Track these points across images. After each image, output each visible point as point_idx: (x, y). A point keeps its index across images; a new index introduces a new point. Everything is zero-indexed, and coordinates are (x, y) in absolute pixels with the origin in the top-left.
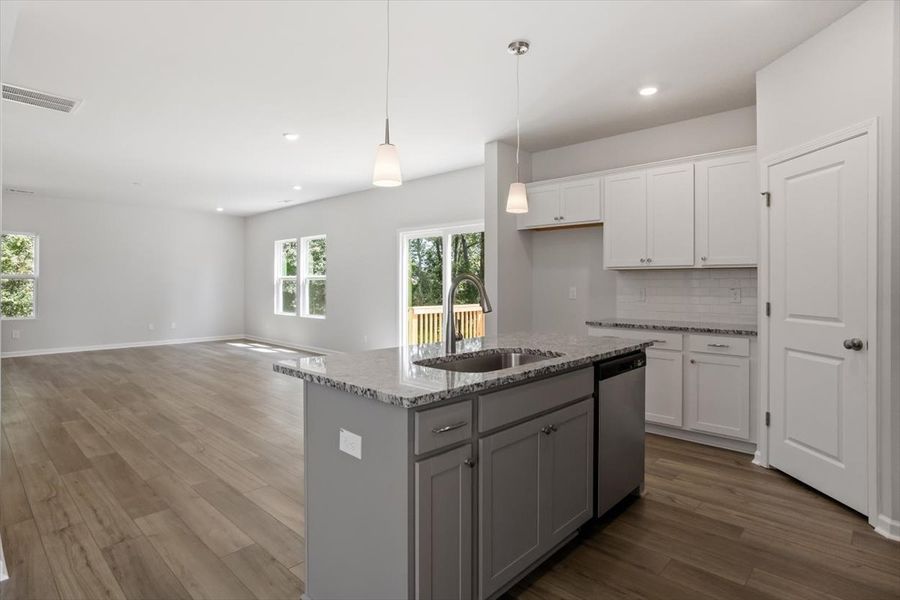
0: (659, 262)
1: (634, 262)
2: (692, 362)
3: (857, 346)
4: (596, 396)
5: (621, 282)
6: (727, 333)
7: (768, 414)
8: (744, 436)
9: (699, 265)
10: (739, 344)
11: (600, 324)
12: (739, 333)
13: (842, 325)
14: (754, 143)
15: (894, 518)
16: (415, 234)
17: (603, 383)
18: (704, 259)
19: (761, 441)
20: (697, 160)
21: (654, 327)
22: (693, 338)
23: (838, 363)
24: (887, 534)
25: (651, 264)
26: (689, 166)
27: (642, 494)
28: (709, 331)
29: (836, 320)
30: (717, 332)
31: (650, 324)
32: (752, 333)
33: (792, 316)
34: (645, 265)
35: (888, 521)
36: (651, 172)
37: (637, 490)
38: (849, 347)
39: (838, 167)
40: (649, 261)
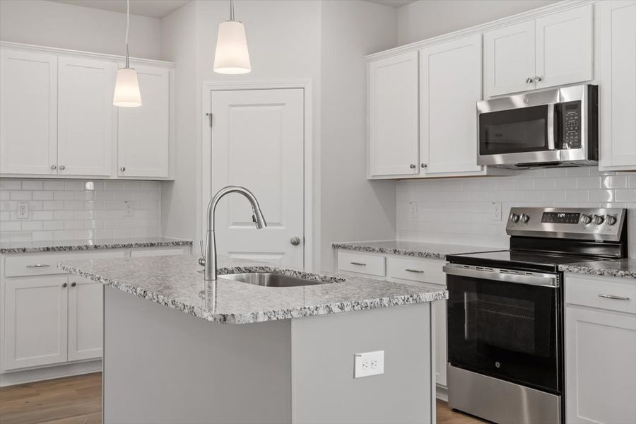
13: (284, 227)
18: (123, 170)
23: (279, 257)
25: (63, 172)
29: (278, 224)
33: (235, 224)
34: (57, 173)
38: (293, 244)
39: (281, 107)
40: (62, 168)
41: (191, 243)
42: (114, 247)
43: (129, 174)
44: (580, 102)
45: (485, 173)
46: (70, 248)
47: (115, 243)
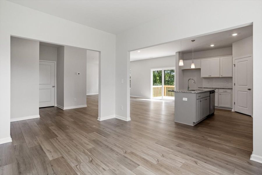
0: (212, 76)
1: (207, 76)
2: (220, 94)
4: (210, 96)
5: (203, 80)
6: (227, 89)
7: (235, 102)
8: (230, 107)
9: (221, 77)
10: (229, 91)
12: (229, 89)
14: (232, 54)
16: (155, 70)
17: (211, 94)
18: (222, 76)
19: (233, 108)
22: (220, 90)
26: (219, 58)
27: (215, 114)
28: (223, 89)
29: (247, 86)
30: (225, 89)
32: (232, 89)
33: (239, 85)
34: (210, 77)
36: (212, 59)
37: (214, 113)
39: (247, 61)
40: (211, 76)
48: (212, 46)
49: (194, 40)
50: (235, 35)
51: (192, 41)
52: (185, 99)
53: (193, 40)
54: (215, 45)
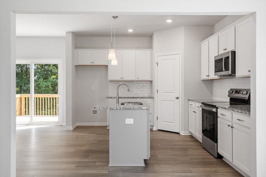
0: (126, 79)
1: (118, 78)
3: (178, 98)
5: (110, 84)
7: (157, 117)
9: (137, 80)
11: (112, 98)
12: (150, 98)
13: (175, 94)
15: (184, 131)
18: (138, 78)
19: (155, 125)
20: (136, 50)
21: (128, 97)
23: (173, 102)
24: (183, 135)
25: (123, 79)
29: (173, 93)
31: (127, 97)
33: (163, 93)
35: (183, 132)
38: (177, 98)
39: (174, 60)
40: (123, 78)
41: (154, 98)
42: (133, 98)
43: (140, 79)
44: (229, 56)
45: (219, 78)
46: (122, 98)
47: (133, 97)
48: (130, 31)
49: (117, 17)
50: (169, 21)
51: (113, 17)
52: (130, 121)
53: (115, 15)
54: (134, 30)
